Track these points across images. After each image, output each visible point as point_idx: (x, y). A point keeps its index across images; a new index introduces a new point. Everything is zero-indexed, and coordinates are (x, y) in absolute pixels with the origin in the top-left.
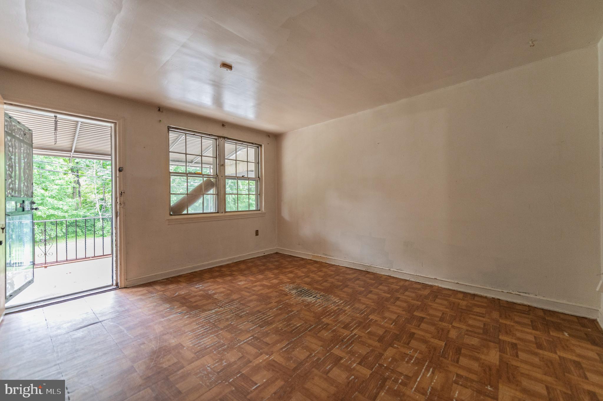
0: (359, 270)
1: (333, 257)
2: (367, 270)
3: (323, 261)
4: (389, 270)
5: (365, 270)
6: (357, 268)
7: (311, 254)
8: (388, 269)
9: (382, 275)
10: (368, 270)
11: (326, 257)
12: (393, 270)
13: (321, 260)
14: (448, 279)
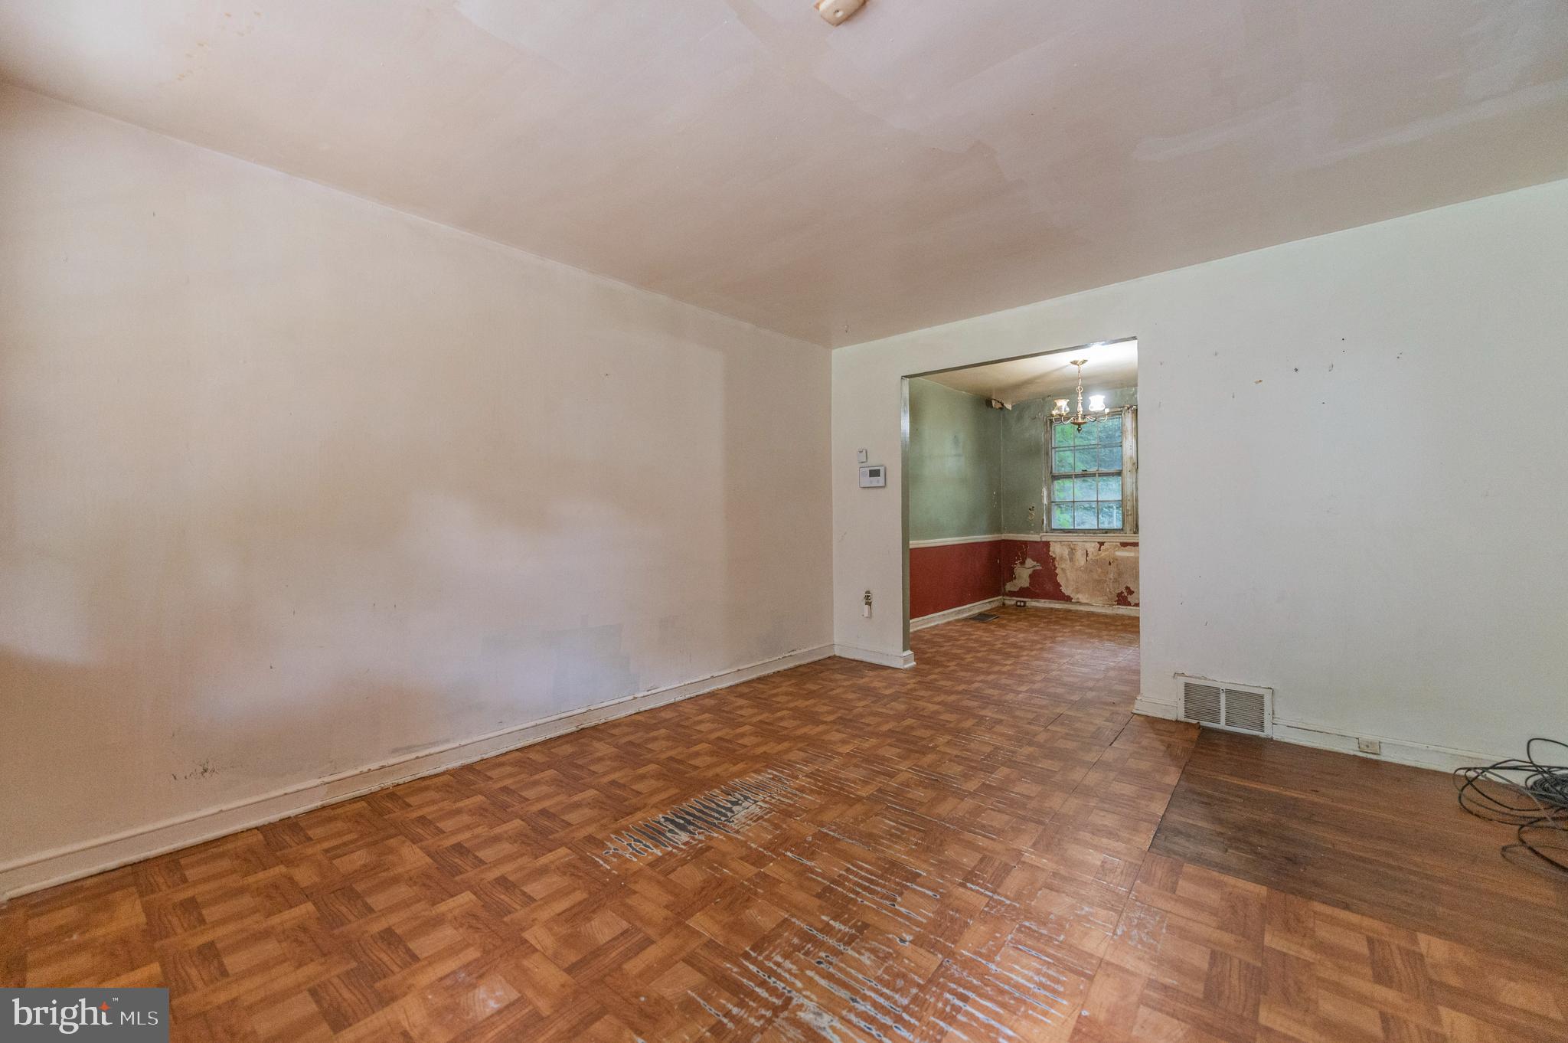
0: (559, 737)
1: (447, 741)
2: (580, 727)
3: (401, 781)
4: (635, 698)
5: (577, 727)
6: (552, 735)
7: (318, 781)
8: (631, 697)
9: (620, 719)
10: (583, 726)
11: (413, 756)
12: (641, 695)
13: (389, 782)
14: (725, 669)
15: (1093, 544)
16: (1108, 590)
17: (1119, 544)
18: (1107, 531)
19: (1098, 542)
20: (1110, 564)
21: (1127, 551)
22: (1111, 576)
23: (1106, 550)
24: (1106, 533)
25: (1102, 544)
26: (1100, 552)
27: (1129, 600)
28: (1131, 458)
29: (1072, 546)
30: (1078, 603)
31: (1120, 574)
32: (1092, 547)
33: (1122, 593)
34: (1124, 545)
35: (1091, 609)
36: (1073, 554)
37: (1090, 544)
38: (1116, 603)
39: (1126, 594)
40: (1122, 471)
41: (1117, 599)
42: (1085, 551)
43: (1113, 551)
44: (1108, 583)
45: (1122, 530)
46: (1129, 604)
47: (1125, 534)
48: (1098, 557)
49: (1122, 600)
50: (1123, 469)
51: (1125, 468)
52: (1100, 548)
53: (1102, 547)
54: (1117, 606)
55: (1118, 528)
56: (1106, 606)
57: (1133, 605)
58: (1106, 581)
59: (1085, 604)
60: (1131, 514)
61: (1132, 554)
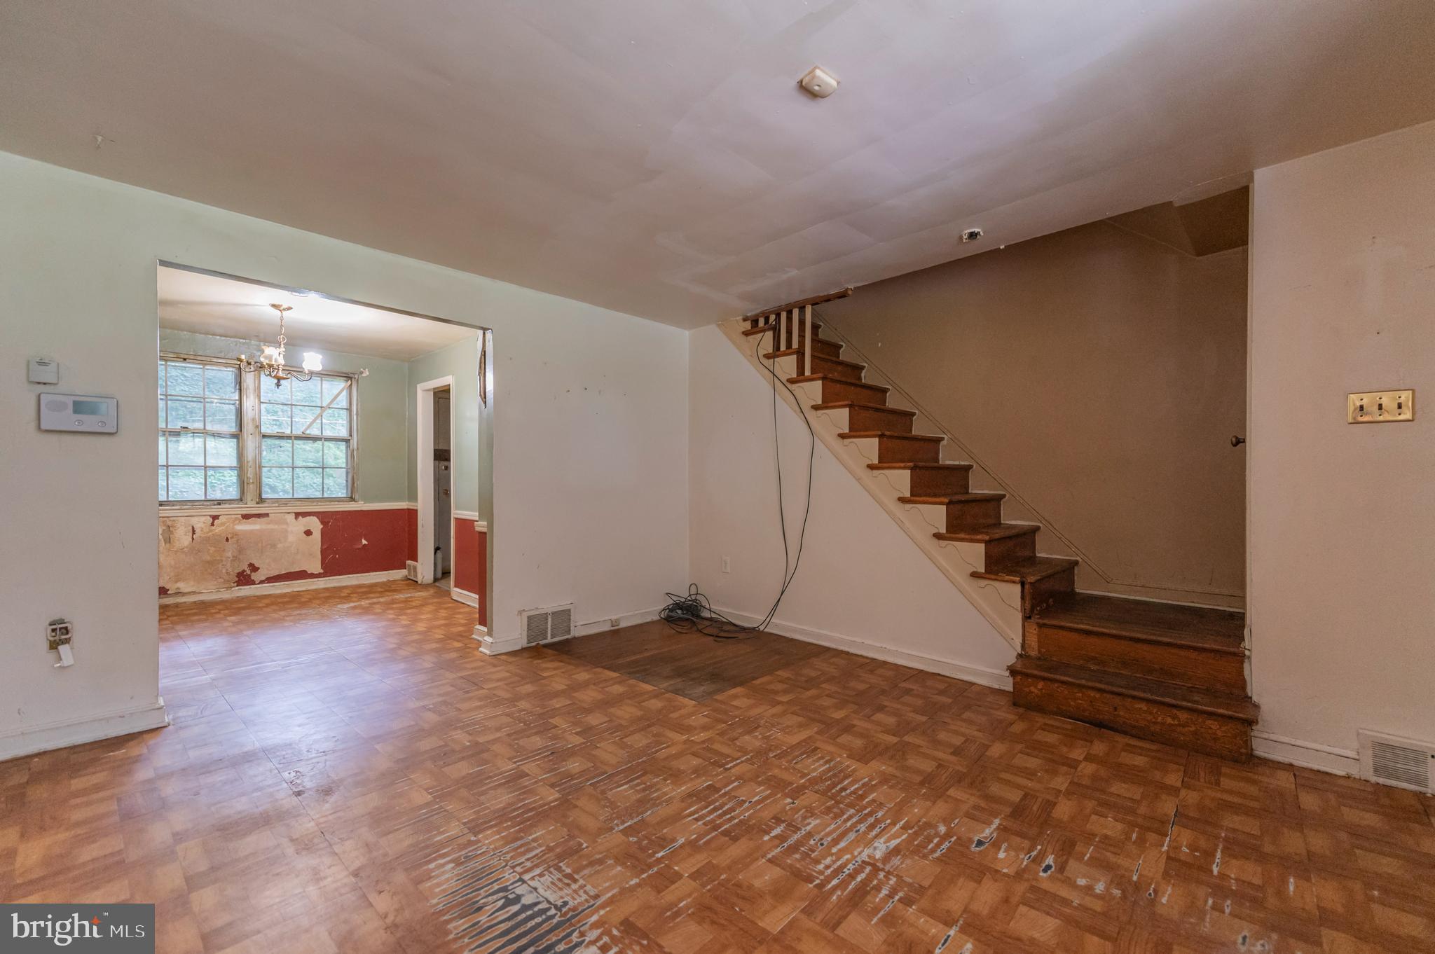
15: (203, 519)
16: (224, 571)
17: (240, 516)
18: (220, 502)
19: (211, 516)
20: (227, 540)
21: (249, 523)
22: (229, 554)
23: (223, 524)
24: (219, 504)
25: (215, 518)
26: (213, 528)
27: (252, 578)
28: (253, 420)
29: (169, 523)
30: (178, 593)
31: (241, 550)
32: (201, 523)
33: (244, 571)
34: (246, 517)
35: (201, 597)
36: (171, 533)
37: (196, 519)
38: (236, 584)
39: (249, 572)
40: (239, 433)
41: (237, 579)
42: (191, 528)
43: (232, 525)
44: (224, 563)
45: (241, 500)
46: (253, 583)
47: (246, 504)
48: (210, 534)
49: (243, 579)
50: (241, 431)
51: (244, 430)
52: (213, 522)
53: (216, 521)
54: (237, 588)
55: (235, 498)
56: (221, 590)
57: (258, 584)
58: (222, 561)
59: (190, 593)
60: (253, 483)
61: (257, 527)
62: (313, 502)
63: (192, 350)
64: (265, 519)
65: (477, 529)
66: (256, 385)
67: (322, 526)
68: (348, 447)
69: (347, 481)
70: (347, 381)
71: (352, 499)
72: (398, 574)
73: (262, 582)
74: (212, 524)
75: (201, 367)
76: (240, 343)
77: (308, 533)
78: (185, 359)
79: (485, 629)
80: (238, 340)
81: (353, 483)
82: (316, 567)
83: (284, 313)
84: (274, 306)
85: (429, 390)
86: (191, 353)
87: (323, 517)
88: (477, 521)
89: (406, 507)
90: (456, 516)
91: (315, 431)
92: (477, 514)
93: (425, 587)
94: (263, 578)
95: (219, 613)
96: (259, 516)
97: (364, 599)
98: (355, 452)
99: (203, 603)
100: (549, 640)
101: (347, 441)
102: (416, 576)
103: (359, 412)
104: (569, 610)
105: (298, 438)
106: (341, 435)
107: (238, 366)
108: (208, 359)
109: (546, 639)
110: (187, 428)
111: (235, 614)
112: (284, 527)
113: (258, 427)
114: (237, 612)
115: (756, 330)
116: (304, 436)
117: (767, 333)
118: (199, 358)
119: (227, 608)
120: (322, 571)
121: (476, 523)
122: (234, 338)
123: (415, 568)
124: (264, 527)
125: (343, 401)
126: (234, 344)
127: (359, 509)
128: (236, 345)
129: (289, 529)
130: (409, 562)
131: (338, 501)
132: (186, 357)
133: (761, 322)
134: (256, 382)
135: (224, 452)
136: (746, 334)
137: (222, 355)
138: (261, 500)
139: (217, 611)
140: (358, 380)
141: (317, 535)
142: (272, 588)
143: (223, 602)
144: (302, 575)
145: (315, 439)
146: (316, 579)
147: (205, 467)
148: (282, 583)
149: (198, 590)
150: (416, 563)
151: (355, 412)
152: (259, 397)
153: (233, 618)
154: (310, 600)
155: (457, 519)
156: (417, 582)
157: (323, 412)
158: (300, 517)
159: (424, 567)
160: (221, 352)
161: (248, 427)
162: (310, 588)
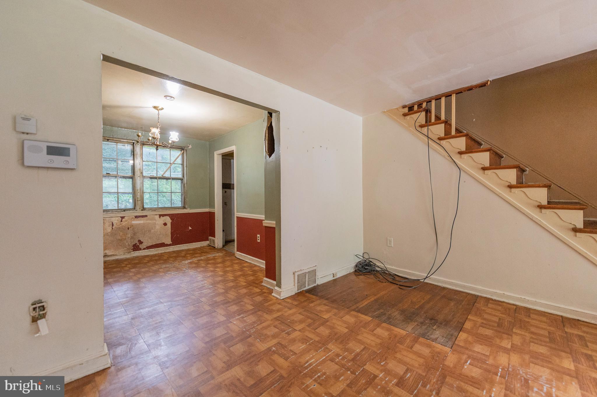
15: (117, 219)
16: (127, 244)
17: (134, 217)
19: (120, 217)
20: (128, 228)
21: (138, 220)
22: (129, 236)
23: (126, 221)
24: (124, 211)
25: (122, 218)
26: (122, 223)
27: (140, 247)
28: (140, 169)
31: (135, 234)
32: (116, 220)
33: (136, 244)
34: (136, 217)
35: (117, 257)
37: (114, 218)
38: (132, 250)
39: (138, 244)
40: (133, 176)
41: (133, 248)
42: (111, 223)
43: (130, 221)
44: (127, 240)
45: (134, 209)
46: (140, 249)
47: (137, 211)
48: (121, 226)
49: (136, 248)
50: (134, 175)
51: (136, 174)
52: (122, 220)
53: (123, 219)
54: (133, 252)
55: (131, 208)
56: (126, 253)
57: (143, 250)
58: (126, 239)
59: (111, 255)
60: (140, 200)
61: (142, 222)
62: (167, 209)
63: (111, 135)
64: (146, 218)
65: (264, 225)
66: (141, 153)
67: (171, 221)
68: (182, 182)
69: (182, 199)
70: (181, 151)
71: (184, 208)
72: (205, 243)
73: (144, 249)
74: (121, 221)
75: (116, 144)
76: (134, 132)
77: (165, 224)
78: (108, 140)
79: (275, 282)
80: (133, 130)
81: (185, 200)
82: (168, 241)
83: (160, 111)
84: (155, 107)
85: (219, 154)
86: (111, 137)
87: (172, 216)
88: (264, 220)
89: (208, 211)
90: (237, 216)
91: (167, 175)
92: (264, 216)
93: (219, 250)
94: (145, 247)
95: (126, 266)
96: (143, 216)
97: (193, 257)
98: (185, 185)
99: (117, 260)
100: (307, 288)
101: (182, 180)
102: (214, 244)
103: (187, 165)
104: (315, 270)
105: (160, 178)
106: (179, 177)
107: (132, 143)
108: (119, 140)
109: (306, 287)
110: (109, 174)
111: (134, 267)
112: (155, 221)
113: (142, 173)
114: (135, 266)
115: (411, 112)
116: (163, 177)
117: (422, 113)
118: (115, 139)
119: (129, 264)
120: (171, 243)
121: (263, 221)
122: (131, 129)
123: (214, 241)
124: (145, 222)
125: (179, 161)
126: (131, 132)
127: (188, 212)
128: (132, 133)
129: (157, 223)
130: (210, 237)
131: (178, 209)
132: (109, 139)
133: (416, 108)
134: (141, 151)
135: (125, 186)
136: (405, 115)
137: (125, 138)
138: (144, 209)
139: (125, 265)
140: (187, 150)
141: (169, 225)
142: (149, 252)
143: (126, 260)
144: (163, 245)
145: (167, 179)
146: (169, 247)
147: (118, 193)
148: (154, 249)
149: (115, 254)
150: (214, 238)
151: (185, 166)
152: (142, 158)
153: (133, 270)
154: (168, 258)
155: (237, 217)
156: (215, 247)
157: (171, 166)
158: (162, 217)
159: (218, 240)
160: (125, 136)
161: (137, 173)
162: (166, 251)
